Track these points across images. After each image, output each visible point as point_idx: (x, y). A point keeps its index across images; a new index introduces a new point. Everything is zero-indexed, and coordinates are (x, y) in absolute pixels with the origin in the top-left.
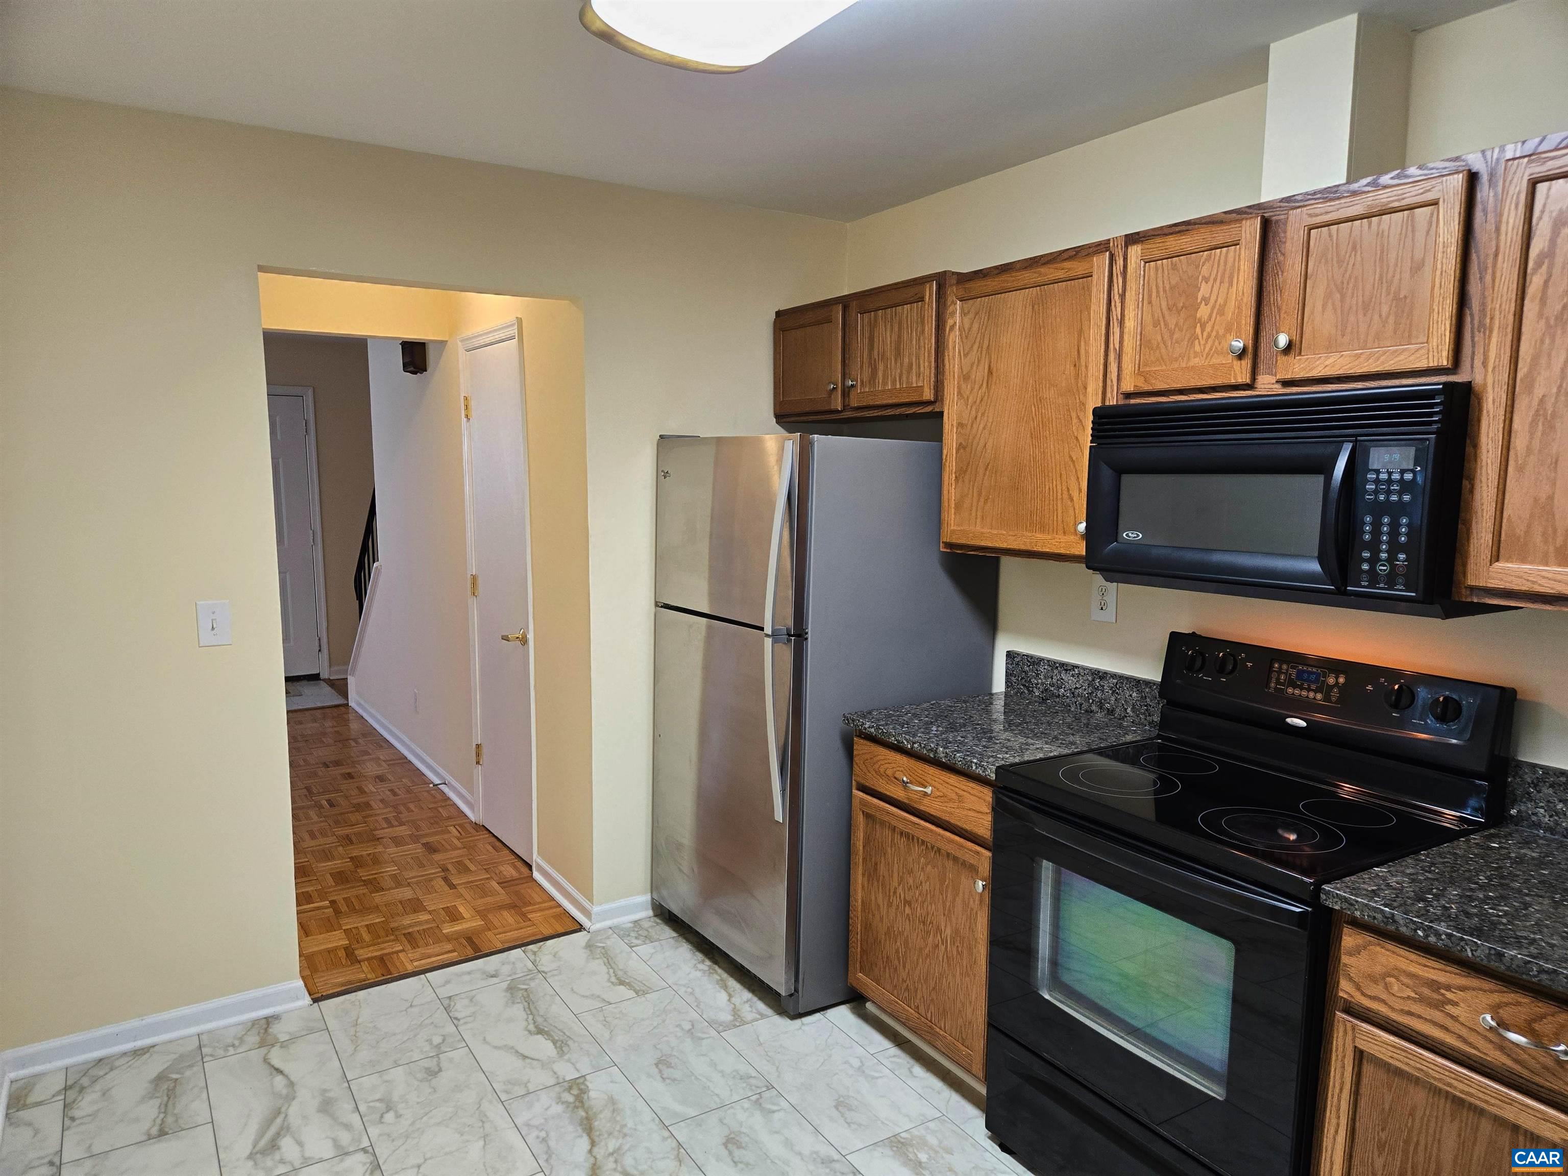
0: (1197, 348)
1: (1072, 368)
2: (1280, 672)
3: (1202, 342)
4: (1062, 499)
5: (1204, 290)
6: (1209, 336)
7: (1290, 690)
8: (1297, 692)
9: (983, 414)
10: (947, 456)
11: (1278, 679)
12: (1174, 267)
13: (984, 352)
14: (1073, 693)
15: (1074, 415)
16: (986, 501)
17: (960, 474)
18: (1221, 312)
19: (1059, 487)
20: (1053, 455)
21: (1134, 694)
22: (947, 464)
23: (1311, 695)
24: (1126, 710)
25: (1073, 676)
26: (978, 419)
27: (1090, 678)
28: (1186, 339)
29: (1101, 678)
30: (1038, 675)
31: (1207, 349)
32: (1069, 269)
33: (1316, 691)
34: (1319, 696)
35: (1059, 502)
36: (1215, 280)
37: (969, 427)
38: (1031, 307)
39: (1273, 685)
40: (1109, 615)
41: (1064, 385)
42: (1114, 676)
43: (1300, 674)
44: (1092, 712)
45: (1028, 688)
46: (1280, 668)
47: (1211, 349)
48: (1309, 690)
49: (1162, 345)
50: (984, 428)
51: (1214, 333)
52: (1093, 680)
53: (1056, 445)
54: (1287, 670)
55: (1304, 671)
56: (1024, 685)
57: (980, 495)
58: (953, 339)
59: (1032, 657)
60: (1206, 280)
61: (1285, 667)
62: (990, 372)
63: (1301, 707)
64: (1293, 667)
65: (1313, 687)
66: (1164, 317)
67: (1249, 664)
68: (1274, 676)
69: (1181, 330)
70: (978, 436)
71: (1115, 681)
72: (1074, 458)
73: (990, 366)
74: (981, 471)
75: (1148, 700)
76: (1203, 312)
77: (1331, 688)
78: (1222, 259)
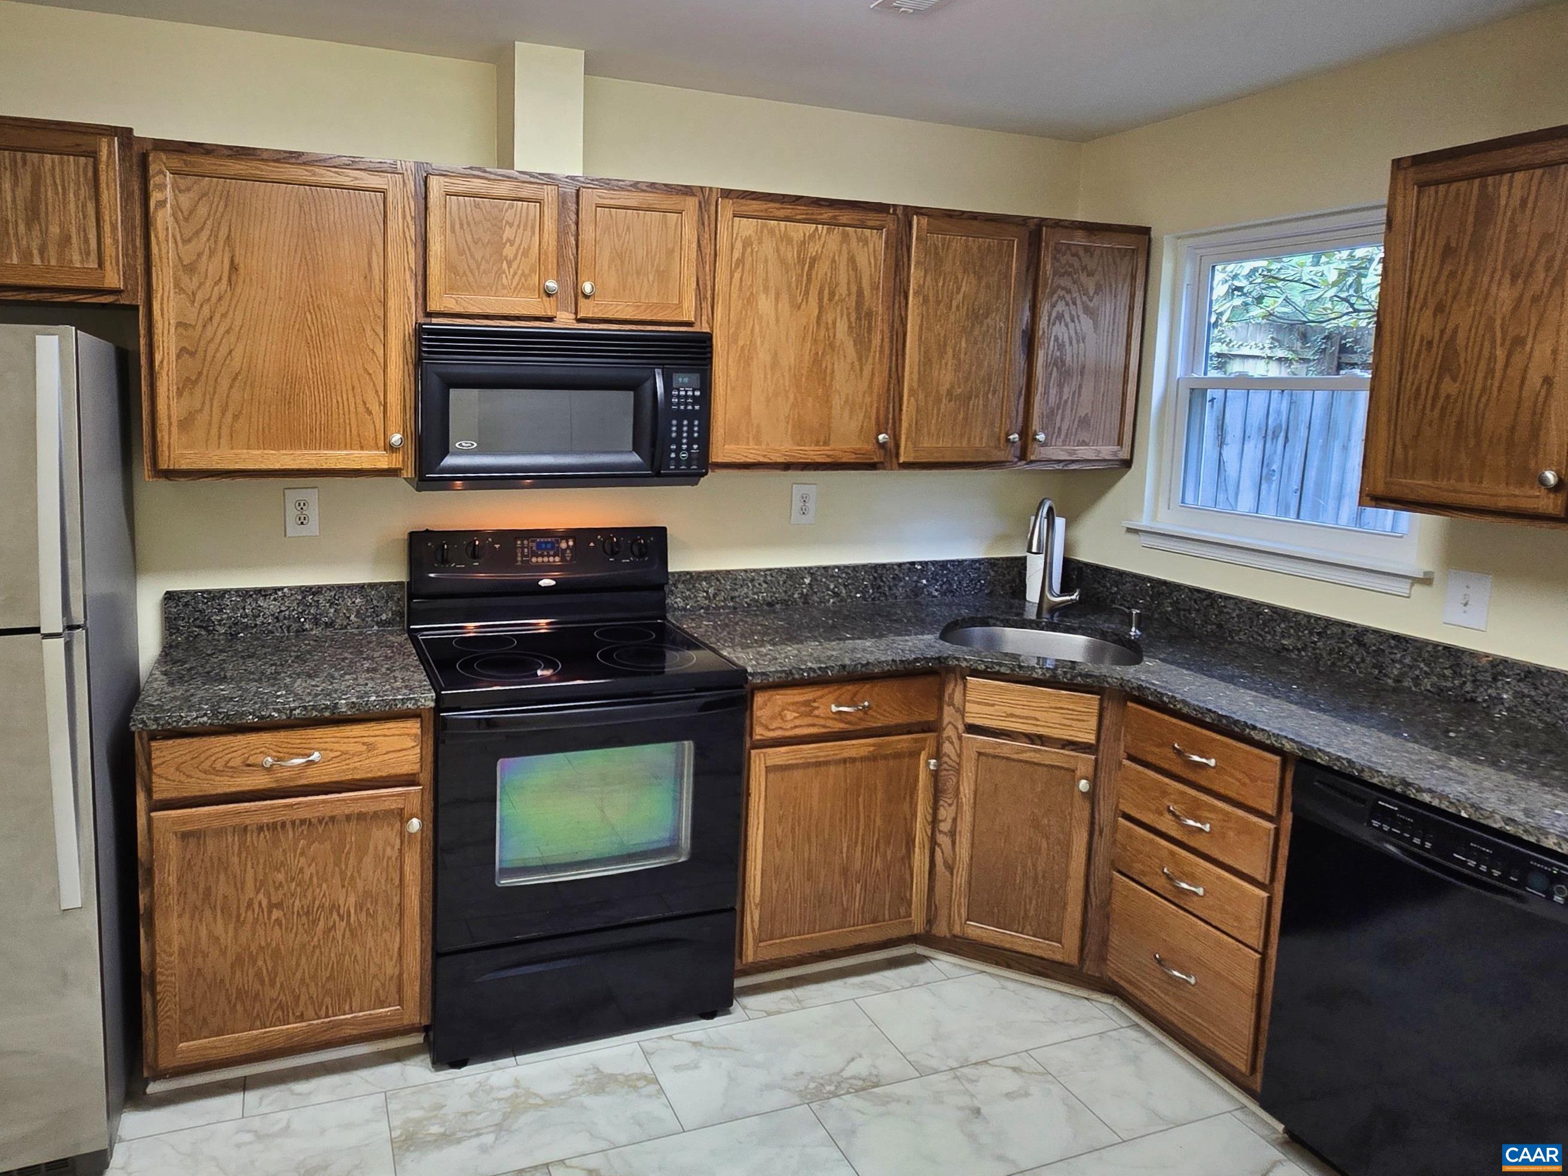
0: (505, 281)
1: (362, 278)
2: (523, 548)
3: (509, 277)
4: (356, 413)
5: (508, 233)
6: (515, 274)
7: (534, 560)
8: (540, 559)
9: (224, 315)
10: (162, 362)
11: (523, 552)
12: (477, 206)
13: (221, 243)
14: (277, 618)
15: (368, 329)
16: (236, 417)
17: (186, 385)
18: (526, 253)
19: (352, 400)
20: (341, 367)
21: (358, 600)
22: (164, 374)
23: (551, 559)
24: (349, 618)
25: (275, 600)
26: (215, 321)
27: (300, 597)
28: (494, 271)
29: (314, 594)
30: (221, 610)
31: (514, 284)
32: (356, 179)
33: (554, 556)
34: (557, 559)
35: (353, 415)
36: (519, 226)
37: (199, 328)
38: (297, 205)
39: (519, 559)
40: (313, 528)
41: (351, 295)
42: (331, 588)
43: (539, 545)
44: (304, 630)
45: (206, 628)
46: (522, 543)
47: (518, 284)
48: (548, 556)
49: (469, 274)
50: (227, 332)
51: (520, 272)
52: (304, 598)
53: (345, 357)
54: (528, 544)
55: (540, 543)
56: (198, 627)
57: (224, 410)
58: (163, 219)
59: (209, 592)
60: (511, 225)
61: (526, 542)
62: (234, 268)
63: (547, 569)
64: (533, 541)
65: (552, 553)
66: (469, 249)
67: (497, 546)
68: (519, 551)
69: (488, 262)
70: (217, 341)
71: (333, 594)
72: (371, 372)
73: (232, 262)
74: (225, 383)
75: (375, 602)
76: (509, 251)
77: (564, 551)
78: (524, 211)
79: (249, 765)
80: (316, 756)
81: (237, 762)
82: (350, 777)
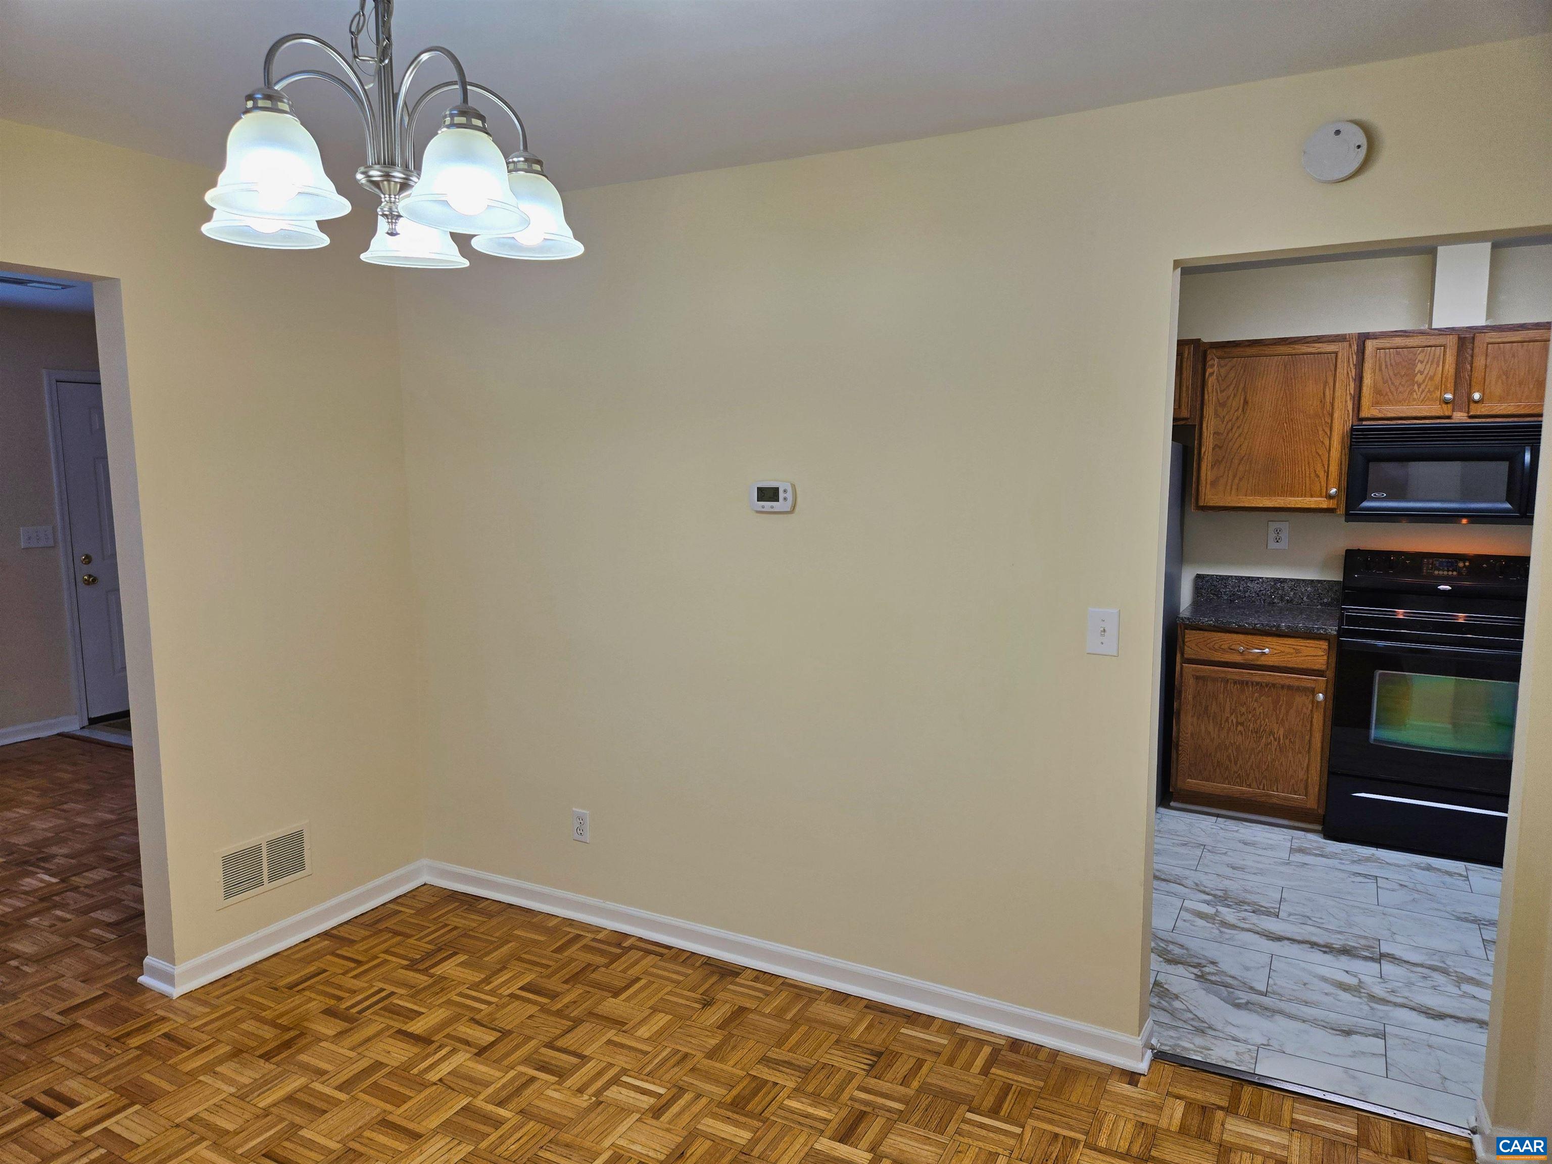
0: (1415, 396)
1: (1319, 403)
2: (1428, 563)
3: (1419, 394)
4: (1310, 477)
5: (1419, 367)
6: (1423, 391)
7: (1436, 572)
8: (1441, 573)
9: (1238, 427)
10: (1205, 452)
11: (1428, 567)
12: (1398, 353)
13: (1240, 390)
14: (1258, 594)
15: (1320, 429)
16: (1241, 479)
17: (1216, 463)
18: (1431, 378)
19: (1307, 469)
20: (1302, 452)
21: (1309, 589)
22: (1206, 457)
23: (1450, 573)
24: (1302, 599)
25: (1258, 583)
26: (1234, 430)
27: (1272, 583)
28: (1408, 391)
29: (1281, 583)
30: (1226, 586)
31: (1422, 397)
32: (1319, 348)
33: (1453, 571)
34: (1455, 573)
35: (1307, 479)
36: (1427, 362)
37: (1225, 434)
38: (1283, 367)
39: (1424, 571)
40: (1283, 545)
41: (1312, 412)
42: (1291, 580)
43: (1441, 563)
44: (1274, 603)
45: (1217, 595)
46: (1428, 561)
47: (1424, 398)
48: (1448, 571)
49: (1389, 394)
50: (1240, 436)
51: (1427, 390)
52: (1275, 584)
53: (1305, 446)
54: (1433, 562)
55: (1443, 562)
56: (1213, 594)
57: (1234, 476)
58: (1211, 381)
59: (1220, 576)
60: (1422, 362)
61: (1431, 561)
62: (1246, 402)
63: (1445, 580)
64: (1436, 560)
65: (1451, 569)
66: (1391, 379)
67: (1408, 562)
68: (1425, 566)
69: (1403, 386)
70: (1234, 440)
71: (1293, 583)
72: (1321, 453)
73: (1245, 399)
74: (1236, 461)
75: (1320, 591)
76: (1419, 378)
77: (1462, 568)
78: (1432, 354)
79: (1231, 649)
80: (1267, 650)
81: (1225, 647)
82: (1285, 665)
